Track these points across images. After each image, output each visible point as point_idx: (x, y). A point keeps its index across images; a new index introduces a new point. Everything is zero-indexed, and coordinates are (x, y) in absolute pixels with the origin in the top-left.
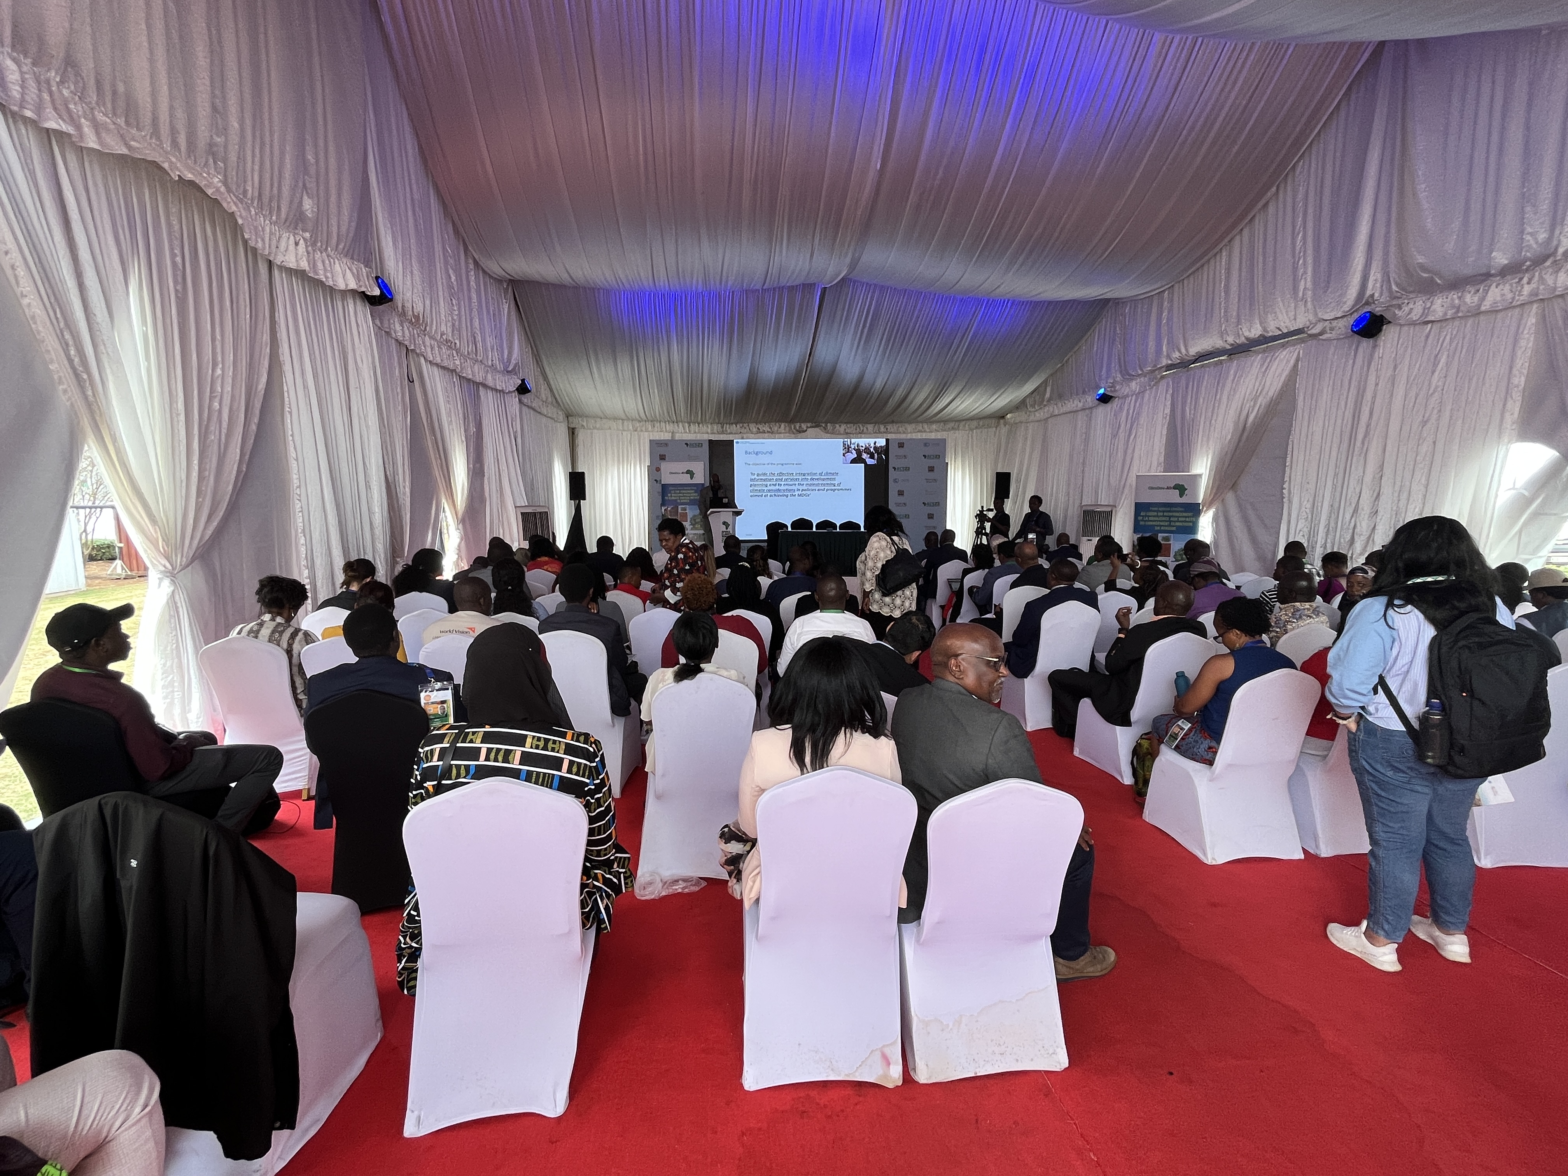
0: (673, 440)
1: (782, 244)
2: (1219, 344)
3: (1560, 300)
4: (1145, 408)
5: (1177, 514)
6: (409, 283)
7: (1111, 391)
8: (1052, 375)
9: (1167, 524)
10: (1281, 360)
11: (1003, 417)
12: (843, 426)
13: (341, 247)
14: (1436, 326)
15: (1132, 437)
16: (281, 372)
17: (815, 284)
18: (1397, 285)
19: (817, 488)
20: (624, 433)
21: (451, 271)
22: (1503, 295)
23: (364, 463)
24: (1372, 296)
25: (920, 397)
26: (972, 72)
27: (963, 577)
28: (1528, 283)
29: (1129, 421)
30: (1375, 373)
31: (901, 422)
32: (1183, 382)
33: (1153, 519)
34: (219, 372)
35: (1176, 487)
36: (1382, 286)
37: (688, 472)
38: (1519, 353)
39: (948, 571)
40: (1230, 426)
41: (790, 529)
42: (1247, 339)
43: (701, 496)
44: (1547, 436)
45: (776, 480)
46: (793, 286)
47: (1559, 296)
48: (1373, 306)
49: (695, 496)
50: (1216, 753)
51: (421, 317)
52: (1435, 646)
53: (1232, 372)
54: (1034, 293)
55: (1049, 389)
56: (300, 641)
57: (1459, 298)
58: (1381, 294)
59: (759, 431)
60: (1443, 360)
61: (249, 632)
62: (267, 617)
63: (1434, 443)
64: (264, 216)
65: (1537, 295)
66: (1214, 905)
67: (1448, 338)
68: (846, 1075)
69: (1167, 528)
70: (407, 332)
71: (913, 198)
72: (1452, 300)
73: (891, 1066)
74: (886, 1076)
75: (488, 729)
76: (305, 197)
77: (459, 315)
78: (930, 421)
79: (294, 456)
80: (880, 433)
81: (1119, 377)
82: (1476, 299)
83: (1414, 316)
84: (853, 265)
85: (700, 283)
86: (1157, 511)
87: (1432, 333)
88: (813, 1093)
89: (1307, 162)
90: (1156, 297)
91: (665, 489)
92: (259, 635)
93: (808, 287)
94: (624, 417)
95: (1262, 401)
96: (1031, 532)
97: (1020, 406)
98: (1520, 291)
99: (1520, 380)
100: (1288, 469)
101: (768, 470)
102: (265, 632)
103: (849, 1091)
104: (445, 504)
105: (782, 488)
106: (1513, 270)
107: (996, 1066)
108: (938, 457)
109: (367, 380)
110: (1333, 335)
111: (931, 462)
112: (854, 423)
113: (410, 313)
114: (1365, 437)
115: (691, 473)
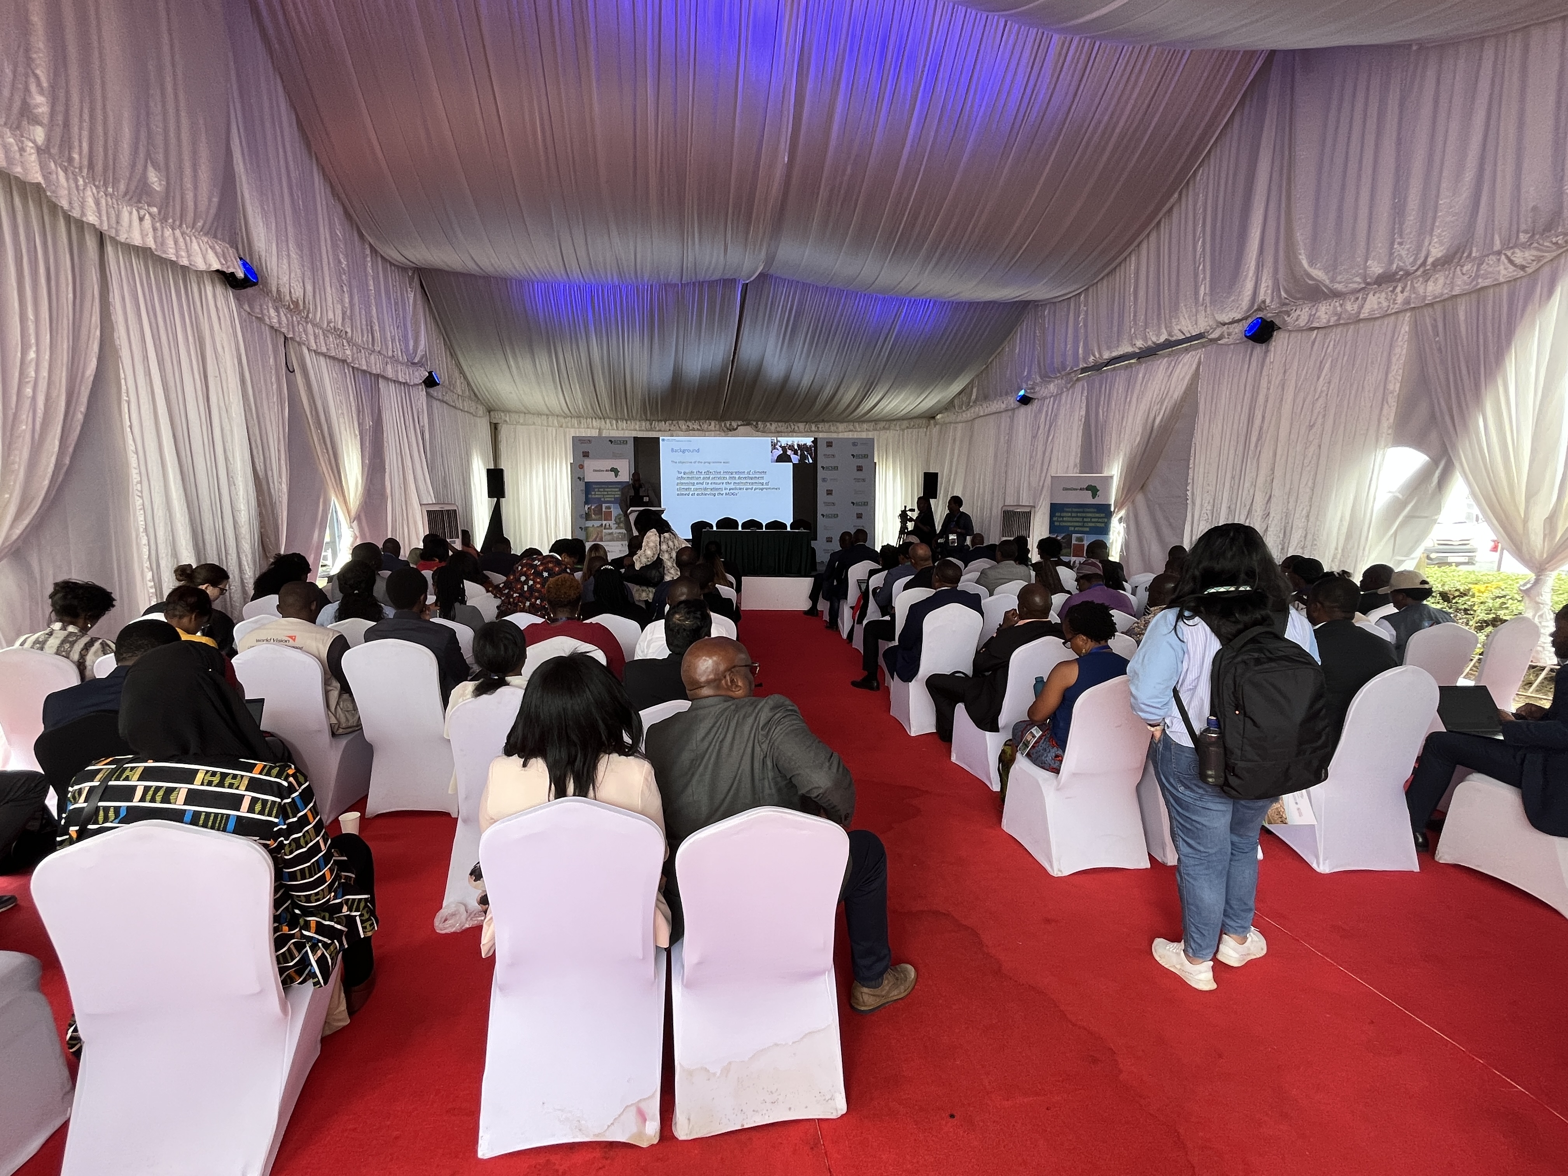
0: (600, 437)
1: (694, 237)
2: (1129, 349)
3: (1430, 310)
4: (1062, 411)
5: (1090, 515)
6: (285, 267)
7: (1031, 393)
8: (977, 376)
9: (1080, 524)
10: (1184, 365)
11: (934, 418)
12: (774, 425)
13: (200, 224)
14: (1322, 332)
15: (1051, 438)
16: (117, 357)
17: (735, 279)
18: (1286, 292)
19: (745, 487)
20: (550, 429)
21: (341, 256)
22: (1379, 303)
23: (226, 459)
24: (1264, 302)
25: (849, 395)
26: (876, 65)
27: (869, 577)
28: (1402, 292)
29: (1048, 423)
30: (1266, 378)
31: (832, 421)
32: (1097, 384)
33: (1067, 519)
34: (32, 355)
35: (1089, 488)
36: (1273, 293)
37: (613, 470)
38: (1394, 359)
39: (857, 571)
40: (1139, 428)
41: (715, 529)
42: (1154, 343)
43: (623, 494)
44: (1418, 442)
45: (704, 478)
46: (713, 282)
47: (1427, 305)
48: (1265, 312)
49: (618, 494)
50: (1062, 761)
51: (301, 303)
52: (1218, 659)
53: (1141, 375)
54: (951, 294)
55: (975, 390)
56: (96, 652)
57: (1341, 305)
58: (1272, 301)
59: (688, 429)
60: (1328, 365)
61: (35, 643)
62: (57, 626)
63: (1320, 446)
64: (97, 187)
65: (1409, 303)
66: (1048, 921)
67: (1332, 343)
68: (595, 1135)
69: (1081, 529)
70: (284, 319)
71: (823, 193)
72: (1335, 307)
73: (647, 1123)
74: (641, 1134)
75: (150, 764)
76: (150, 169)
77: (352, 305)
78: (861, 420)
79: (133, 448)
80: (811, 431)
81: (1038, 380)
82: (1356, 306)
83: (1302, 322)
84: (770, 260)
85: (615, 275)
86: (1071, 512)
87: (1318, 339)
88: (554, 1158)
89: (1207, 169)
90: (1072, 300)
91: (589, 486)
92: (46, 646)
93: (729, 283)
94: (548, 413)
95: (1168, 404)
96: (952, 533)
97: (949, 406)
98: (1395, 300)
99: (1395, 386)
100: (1191, 471)
101: (695, 468)
102: (53, 643)
103: (598, 1154)
104: (335, 501)
105: (710, 486)
106: (1386, 280)
107: (767, 1117)
108: (866, 456)
109: (230, 371)
110: (1231, 340)
111: (860, 462)
112: (785, 422)
113: (288, 298)
114: (1258, 440)
115: (615, 471)
